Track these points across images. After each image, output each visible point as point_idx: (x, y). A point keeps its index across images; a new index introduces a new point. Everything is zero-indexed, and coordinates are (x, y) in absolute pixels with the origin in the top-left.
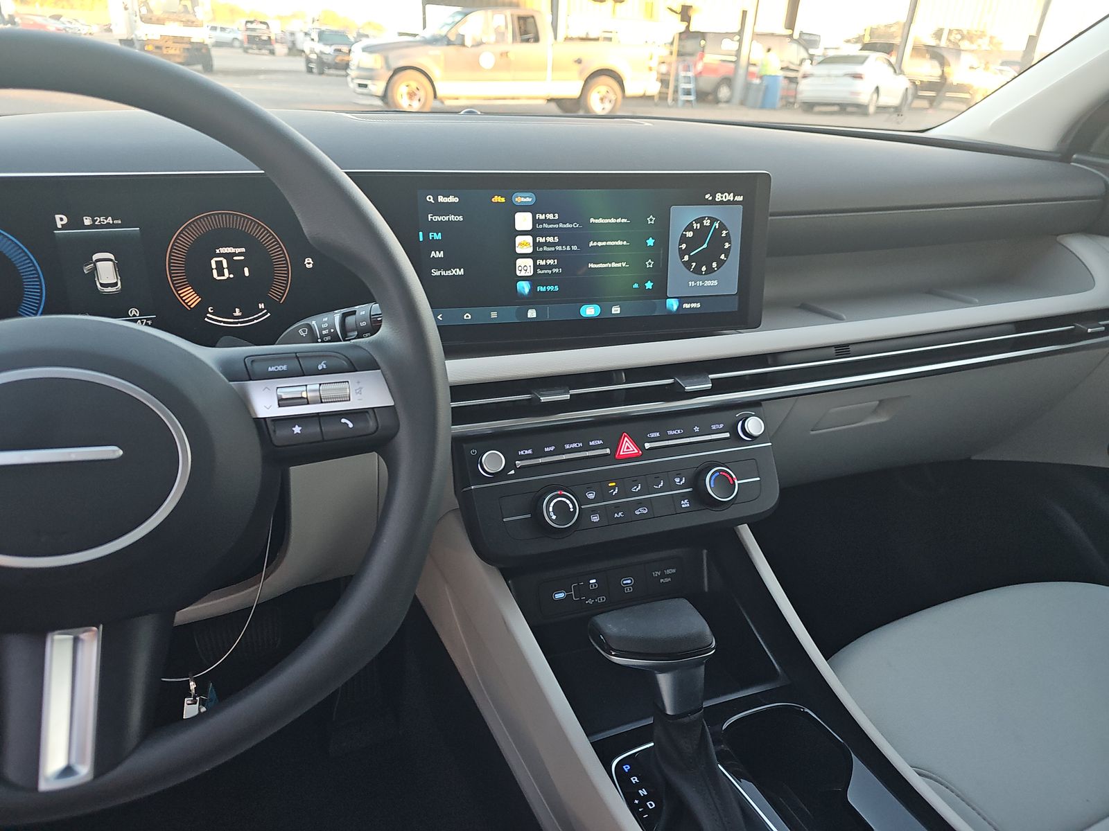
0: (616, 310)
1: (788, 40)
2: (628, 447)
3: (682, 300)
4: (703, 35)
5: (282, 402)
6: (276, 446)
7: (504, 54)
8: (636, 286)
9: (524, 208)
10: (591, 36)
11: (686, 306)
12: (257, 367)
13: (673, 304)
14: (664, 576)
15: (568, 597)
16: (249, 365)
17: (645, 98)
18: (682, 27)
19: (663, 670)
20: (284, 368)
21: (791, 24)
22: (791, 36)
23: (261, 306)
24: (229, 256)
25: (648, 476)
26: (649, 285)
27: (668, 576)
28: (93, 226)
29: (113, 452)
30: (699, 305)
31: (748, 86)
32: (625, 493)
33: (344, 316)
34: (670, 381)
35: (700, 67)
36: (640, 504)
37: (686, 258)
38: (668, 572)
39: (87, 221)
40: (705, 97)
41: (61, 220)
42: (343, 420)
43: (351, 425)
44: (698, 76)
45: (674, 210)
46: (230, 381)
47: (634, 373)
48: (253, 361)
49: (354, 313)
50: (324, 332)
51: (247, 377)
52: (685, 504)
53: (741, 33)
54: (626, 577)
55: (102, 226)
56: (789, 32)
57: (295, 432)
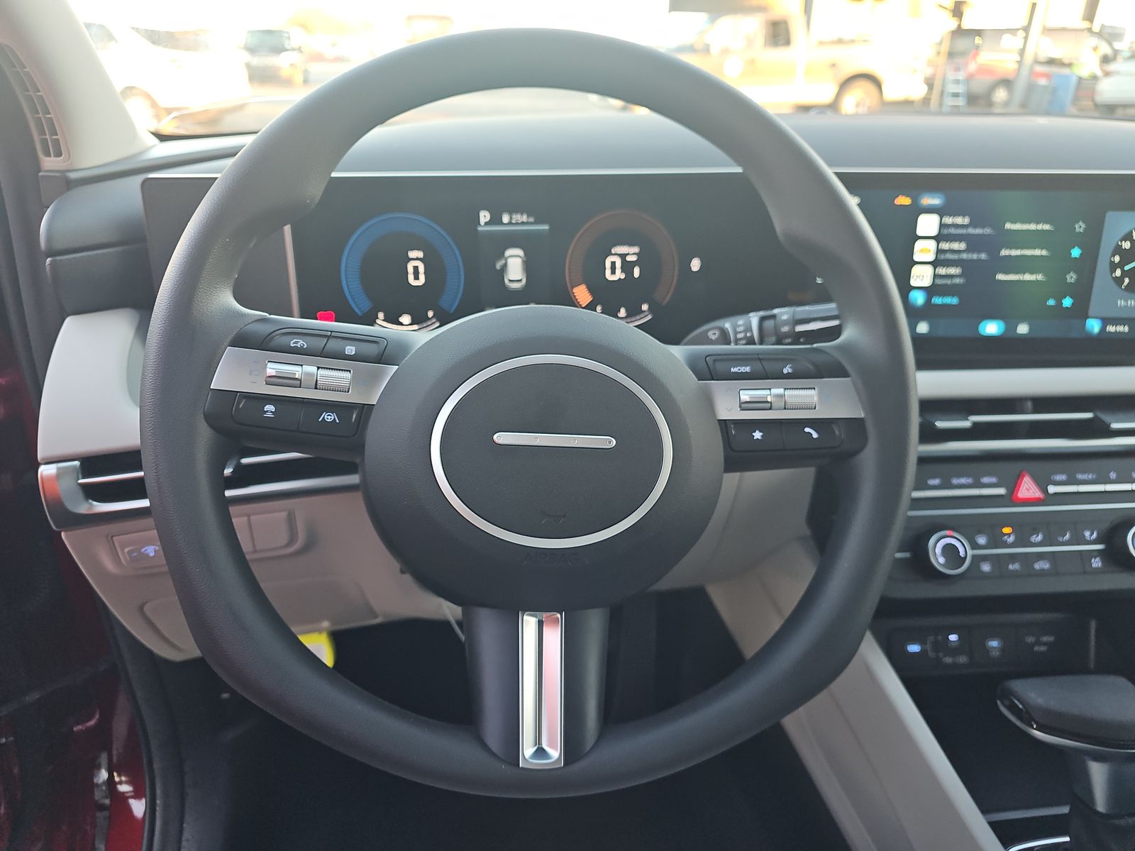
0: (1023, 329)
1: (1086, 34)
2: (1028, 489)
3: (1106, 321)
4: (978, 33)
5: (744, 406)
6: (734, 451)
7: (752, 62)
8: (1051, 302)
9: (930, 210)
10: (846, 37)
11: (1111, 329)
12: (720, 367)
13: (1094, 326)
14: (1039, 643)
15: (923, 652)
16: (710, 363)
17: (907, 104)
18: (953, 24)
19: (1098, 758)
20: (748, 369)
21: (1090, 15)
22: (1090, 30)
23: (645, 307)
24: (623, 256)
25: (1052, 527)
26: (1067, 302)
27: (1045, 644)
28: (510, 223)
29: (609, 442)
30: (1126, 329)
31: (1031, 88)
32: (1022, 541)
33: (762, 319)
34: (1089, 415)
35: (972, 67)
36: (1040, 556)
37: (1118, 273)
38: (1045, 639)
39: (506, 219)
40: (978, 101)
41: (484, 216)
42: (807, 430)
43: (815, 435)
44: (970, 78)
45: (1111, 217)
46: (699, 380)
47: (1043, 403)
48: (715, 361)
49: (774, 317)
50: (740, 336)
51: (711, 378)
52: (1096, 563)
53: (1026, 29)
54: (993, 637)
55: (517, 224)
56: (1086, 24)
57: (755, 438)
